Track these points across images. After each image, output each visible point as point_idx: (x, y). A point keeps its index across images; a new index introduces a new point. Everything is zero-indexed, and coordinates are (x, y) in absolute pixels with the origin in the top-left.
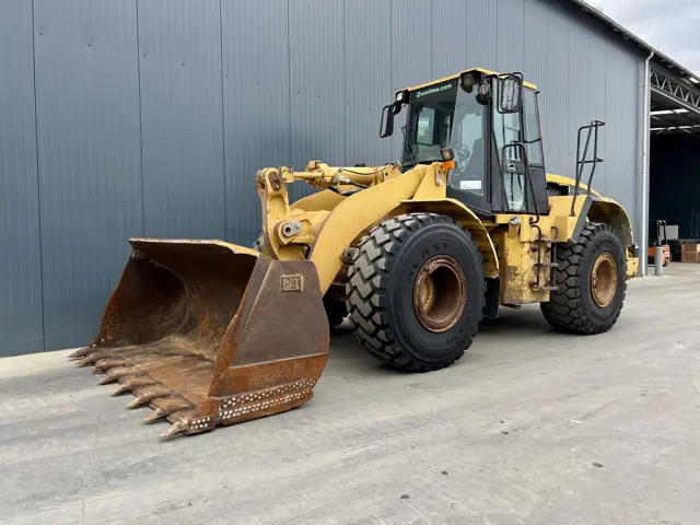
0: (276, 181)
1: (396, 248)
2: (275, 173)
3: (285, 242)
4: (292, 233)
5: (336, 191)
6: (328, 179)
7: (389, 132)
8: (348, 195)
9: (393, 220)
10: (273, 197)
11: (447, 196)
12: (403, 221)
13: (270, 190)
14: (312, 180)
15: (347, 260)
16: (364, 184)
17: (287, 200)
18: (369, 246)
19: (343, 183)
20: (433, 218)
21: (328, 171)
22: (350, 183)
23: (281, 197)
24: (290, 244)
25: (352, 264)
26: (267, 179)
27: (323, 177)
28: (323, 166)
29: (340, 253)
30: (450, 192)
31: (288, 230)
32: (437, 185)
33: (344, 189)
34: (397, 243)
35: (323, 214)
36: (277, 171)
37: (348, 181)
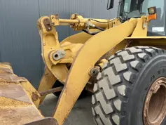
0: (49, 25)
1: (133, 77)
2: (47, 19)
3: (55, 63)
4: (59, 57)
5: (87, 32)
6: (82, 24)
7: (111, 7)
8: (93, 34)
9: (126, 52)
10: (47, 35)
11: (148, 35)
12: (136, 54)
13: (44, 30)
14: (73, 25)
15: (93, 79)
16: (102, 28)
17: (57, 37)
18: (109, 71)
19: (91, 27)
20: (157, 51)
21: (82, 20)
22: (95, 28)
23: (53, 35)
24: (58, 64)
25: (96, 83)
26: (42, 23)
27: (79, 23)
28: (80, 17)
29: (88, 71)
30: (149, 33)
31: (56, 56)
32: (144, 29)
33: (91, 31)
34: (134, 72)
35: (79, 45)
36: (48, 18)
37: (94, 26)
